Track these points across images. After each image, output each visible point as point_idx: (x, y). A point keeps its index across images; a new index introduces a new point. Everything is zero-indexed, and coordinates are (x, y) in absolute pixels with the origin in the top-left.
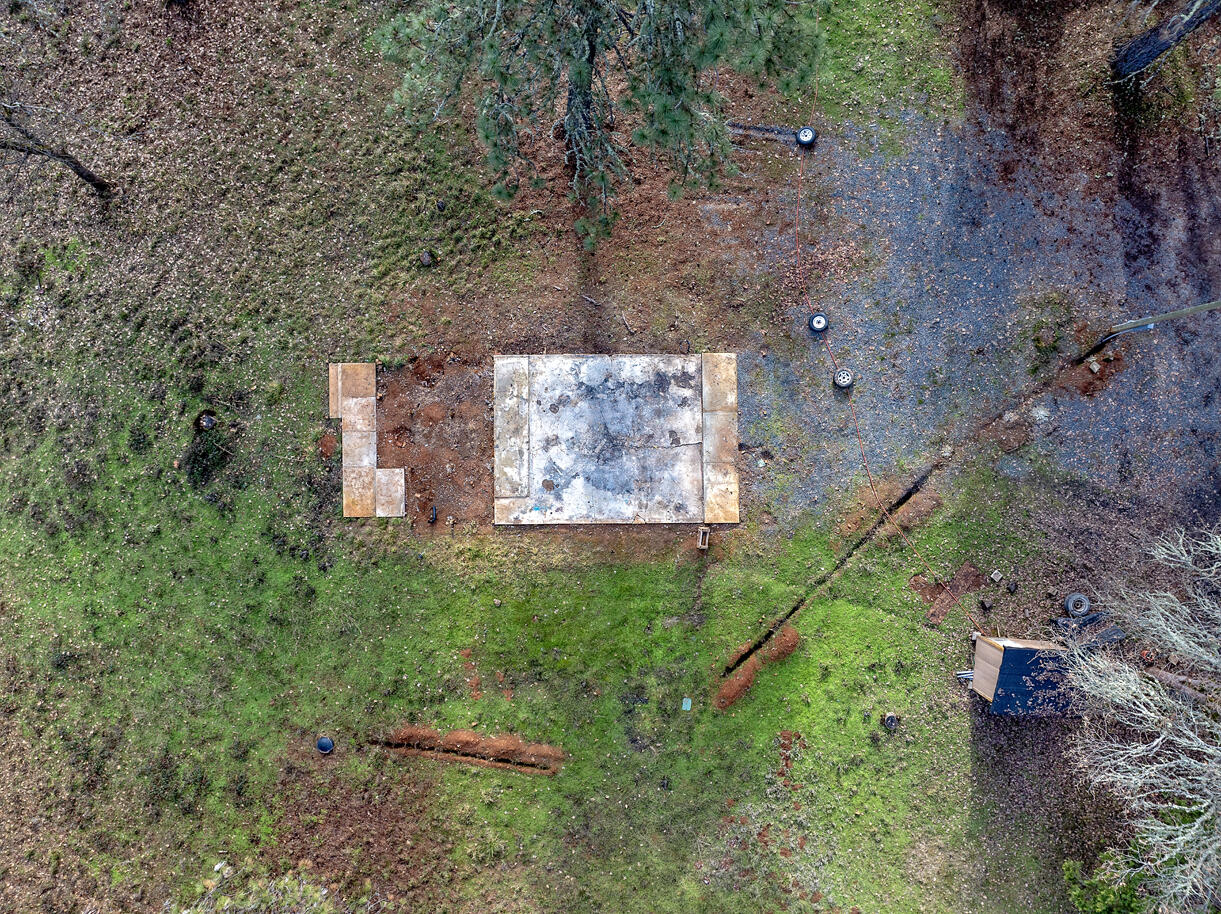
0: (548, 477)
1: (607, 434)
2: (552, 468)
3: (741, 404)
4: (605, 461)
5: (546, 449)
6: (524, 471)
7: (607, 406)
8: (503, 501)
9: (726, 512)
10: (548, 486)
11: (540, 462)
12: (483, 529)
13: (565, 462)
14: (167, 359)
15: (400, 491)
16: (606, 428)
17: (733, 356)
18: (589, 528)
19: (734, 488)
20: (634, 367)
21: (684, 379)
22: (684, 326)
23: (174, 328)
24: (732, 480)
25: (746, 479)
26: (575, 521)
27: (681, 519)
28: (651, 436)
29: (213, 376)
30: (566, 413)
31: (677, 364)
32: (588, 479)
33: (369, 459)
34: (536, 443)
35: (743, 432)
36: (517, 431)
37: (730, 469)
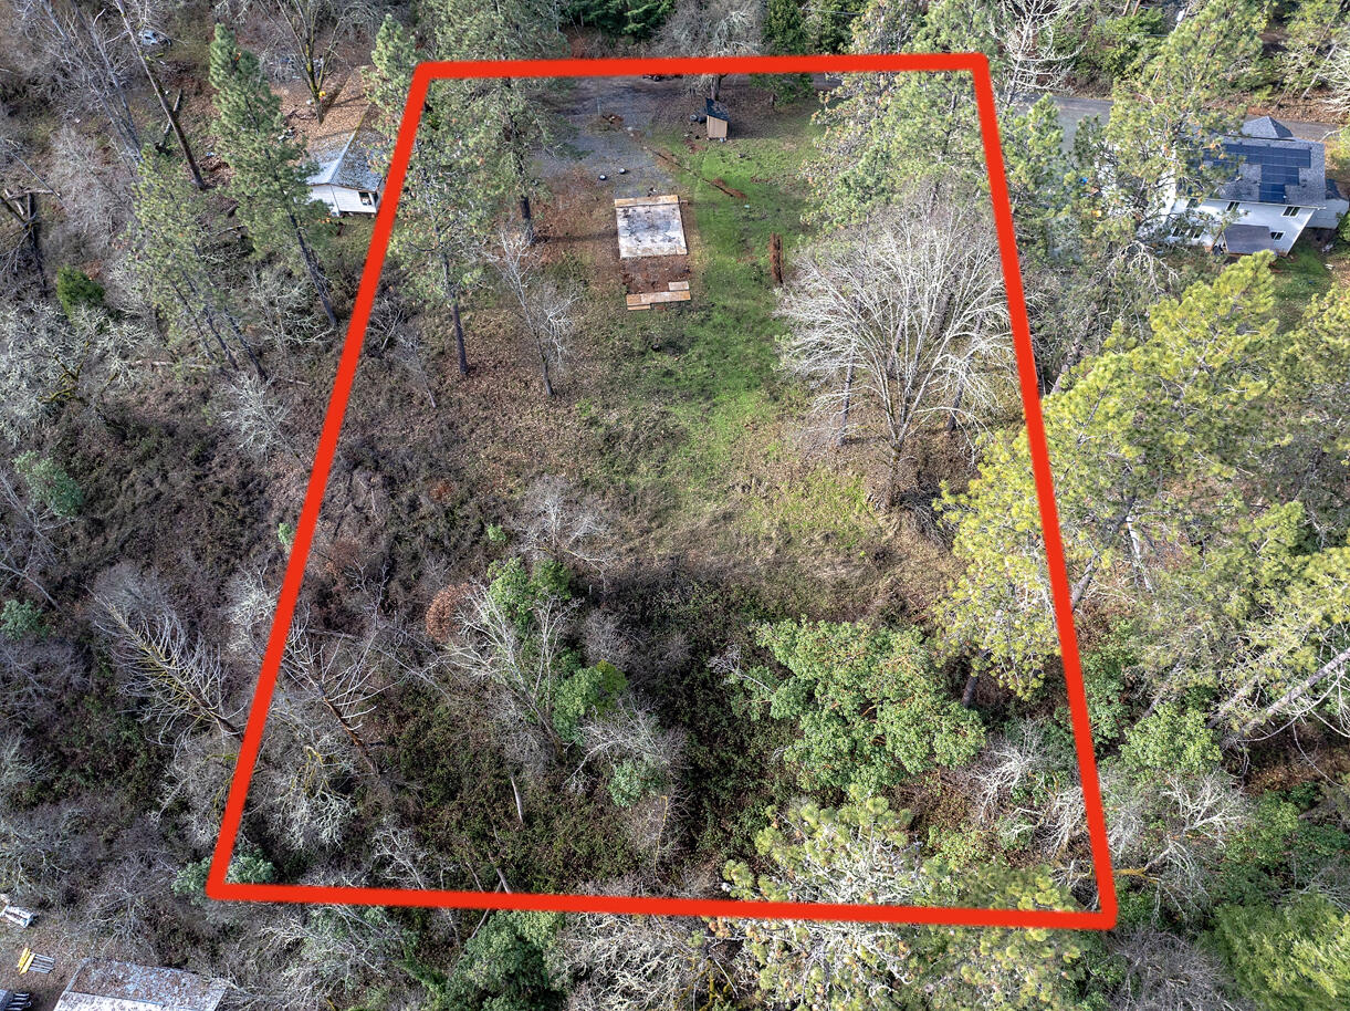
0: (667, 241)
1: (648, 228)
2: (663, 240)
3: (633, 197)
4: (659, 228)
5: (656, 242)
6: (665, 248)
7: (638, 229)
8: (678, 252)
9: (674, 198)
10: (670, 241)
11: (661, 244)
12: (689, 257)
13: (660, 238)
17: (616, 200)
18: (685, 231)
19: (664, 197)
20: (622, 223)
21: (625, 211)
22: (605, 212)
26: (683, 235)
27: (678, 208)
28: (648, 218)
30: (641, 238)
31: (620, 213)
32: (666, 232)
34: (654, 246)
36: (650, 250)
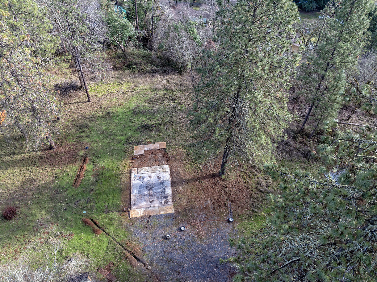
0: (142, 177)
1: (152, 187)
2: (144, 178)
3: (161, 215)
4: (146, 188)
5: (149, 176)
6: (143, 173)
7: (159, 187)
8: (137, 170)
9: (133, 214)
10: (140, 177)
11: (145, 175)
12: (130, 167)
13: (146, 180)
14: (165, 120)
15: (140, 154)
16: (154, 187)
17: (173, 212)
18: (130, 187)
19: (139, 216)
21: (166, 202)
22: (179, 201)
23: (171, 121)
24: (141, 215)
25: (142, 218)
26: (132, 183)
27: (132, 205)
28: (152, 197)
29: (162, 127)
30: (157, 179)
31: (170, 200)
32: (142, 185)
33: (146, 149)
34: (150, 174)
35: (154, 216)
36: (152, 170)
37: (144, 214)
